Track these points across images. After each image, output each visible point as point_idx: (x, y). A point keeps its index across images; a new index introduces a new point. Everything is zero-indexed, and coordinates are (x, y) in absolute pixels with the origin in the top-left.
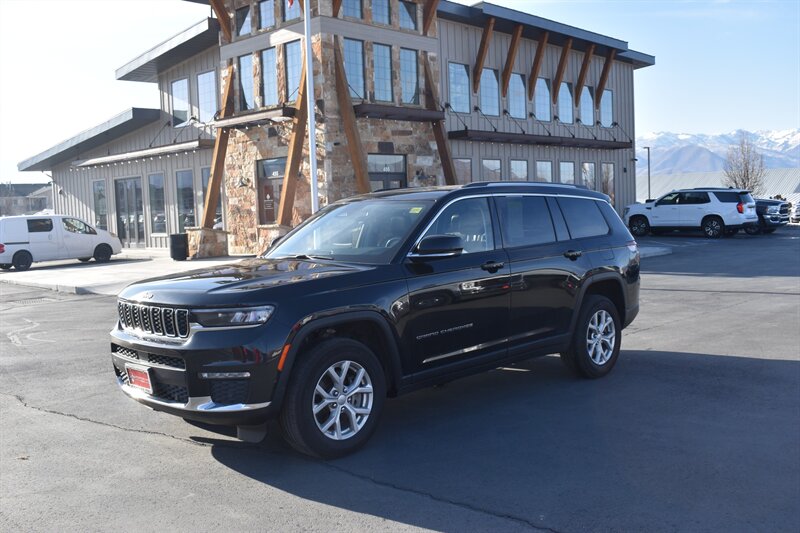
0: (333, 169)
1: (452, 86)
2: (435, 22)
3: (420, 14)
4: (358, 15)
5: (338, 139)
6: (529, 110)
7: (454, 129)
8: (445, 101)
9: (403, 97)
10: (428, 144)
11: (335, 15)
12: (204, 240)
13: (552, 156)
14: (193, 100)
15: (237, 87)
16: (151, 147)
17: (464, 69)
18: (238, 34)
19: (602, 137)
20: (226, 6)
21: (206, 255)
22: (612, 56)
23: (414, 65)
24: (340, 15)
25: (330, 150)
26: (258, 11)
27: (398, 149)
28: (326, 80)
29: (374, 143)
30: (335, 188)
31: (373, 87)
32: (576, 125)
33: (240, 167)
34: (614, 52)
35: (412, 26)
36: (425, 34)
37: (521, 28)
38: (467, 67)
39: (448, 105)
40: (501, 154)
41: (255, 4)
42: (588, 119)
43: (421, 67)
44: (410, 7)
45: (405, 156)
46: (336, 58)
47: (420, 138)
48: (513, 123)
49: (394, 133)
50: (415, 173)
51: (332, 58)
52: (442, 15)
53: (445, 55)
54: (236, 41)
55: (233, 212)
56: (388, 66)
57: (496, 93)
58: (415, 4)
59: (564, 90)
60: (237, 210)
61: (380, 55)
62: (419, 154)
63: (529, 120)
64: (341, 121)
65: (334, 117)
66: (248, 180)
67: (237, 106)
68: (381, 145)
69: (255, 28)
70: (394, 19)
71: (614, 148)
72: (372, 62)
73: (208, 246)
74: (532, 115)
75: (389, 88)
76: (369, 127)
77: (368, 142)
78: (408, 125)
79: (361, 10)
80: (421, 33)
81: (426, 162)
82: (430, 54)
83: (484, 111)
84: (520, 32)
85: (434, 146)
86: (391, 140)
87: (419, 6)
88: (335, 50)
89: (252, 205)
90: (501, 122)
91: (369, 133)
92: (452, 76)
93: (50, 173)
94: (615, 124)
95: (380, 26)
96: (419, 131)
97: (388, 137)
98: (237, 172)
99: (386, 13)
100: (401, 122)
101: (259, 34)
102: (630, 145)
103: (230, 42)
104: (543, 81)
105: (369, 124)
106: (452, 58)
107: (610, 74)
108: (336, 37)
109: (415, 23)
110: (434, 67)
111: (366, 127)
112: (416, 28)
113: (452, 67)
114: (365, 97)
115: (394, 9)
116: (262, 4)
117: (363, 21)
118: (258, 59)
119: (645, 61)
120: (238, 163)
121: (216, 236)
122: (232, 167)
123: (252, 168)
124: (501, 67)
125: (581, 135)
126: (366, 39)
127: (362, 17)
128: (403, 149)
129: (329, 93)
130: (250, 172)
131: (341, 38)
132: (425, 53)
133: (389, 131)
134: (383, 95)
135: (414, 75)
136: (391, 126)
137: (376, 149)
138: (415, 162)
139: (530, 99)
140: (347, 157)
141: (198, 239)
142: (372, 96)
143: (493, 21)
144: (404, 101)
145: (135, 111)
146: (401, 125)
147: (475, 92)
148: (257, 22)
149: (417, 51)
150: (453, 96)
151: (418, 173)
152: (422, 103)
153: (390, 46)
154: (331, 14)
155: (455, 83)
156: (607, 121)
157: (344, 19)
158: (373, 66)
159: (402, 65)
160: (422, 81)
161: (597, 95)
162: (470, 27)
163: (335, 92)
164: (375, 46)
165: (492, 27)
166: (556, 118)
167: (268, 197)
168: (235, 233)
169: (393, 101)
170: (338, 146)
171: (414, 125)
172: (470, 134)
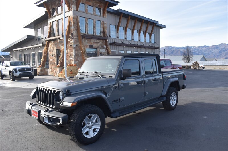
0: (76, 52)
1: (111, 31)
2: (106, 13)
3: (102, 11)
5: (77, 44)
6: (132, 38)
7: (111, 42)
8: (109, 35)
9: (96, 33)
10: (103, 46)
11: (77, 10)
12: (41, 71)
13: (138, 50)
14: (42, 32)
15: (52, 30)
16: (31, 46)
17: (114, 27)
18: (53, 15)
19: (152, 45)
20: (50, 8)
21: (42, 75)
22: (155, 25)
23: (100, 25)
24: (78, 10)
25: (75, 47)
26: (57, 9)
27: (95, 47)
28: (74, 28)
29: (88, 45)
30: (76, 57)
31: (88, 30)
32: (145, 42)
33: (52, 51)
34: (155, 24)
36: (103, 17)
37: (130, 16)
38: (115, 26)
40: (125, 49)
41: (57, 7)
42: (148, 41)
43: (102, 25)
45: (97, 49)
47: (101, 44)
48: (128, 41)
49: (94, 43)
50: (99, 54)
51: (76, 22)
52: (108, 12)
53: (109, 23)
56: (93, 25)
57: (123, 34)
58: (100, 9)
59: (142, 33)
60: (52, 63)
61: (90, 22)
62: (101, 48)
63: (132, 41)
64: (78, 39)
65: (76, 38)
66: (54, 55)
67: (52, 35)
68: (90, 46)
69: (57, 14)
70: (94, 12)
71: (155, 49)
72: (88, 23)
73: (43, 72)
74: (133, 39)
75: (93, 31)
76: (86, 41)
77: (86, 45)
78: (97, 41)
79: (85, 9)
80: (102, 16)
81: (103, 51)
82: (104, 22)
83: (120, 38)
84: (130, 18)
85: (105, 46)
86: (93, 45)
87: (102, 9)
88: (77, 20)
89: (55, 61)
90: (124, 41)
91: (86, 43)
92: (111, 28)
93: (9, 52)
94: (155, 42)
95: (90, 14)
96: (101, 42)
97: (92, 44)
99: (92, 11)
100: (95, 40)
101: (58, 15)
102: (159, 48)
103: (51, 18)
104: (136, 31)
105: (86, 40)
106: (111, 24)
107: (154, 29)
108: (77, 16)
110: (105, 26)
111: (85, 41)
112: (101, 15)
113: (111, 26)
114: (86, 33)
115: (94, 9)
116: (59, 8)
117: (85, 12)
118: (57, 22)
119: (163, 27)
120: (52, 50)
121: (45, 70)
122: (50, 51)
124: (125, 26)
125: (146, 45)
126: (86, 17)
127: (85, 11)
128: (96, 47)
129: (75, 31)
130: (55, 52)
131: (79, 17)
132: (103, 22)
133: (92, 42)
134: (91, 32)
135: (100, 27)
136: (93, 41)
137: (88, 47)
138: (100, 51)
139: (133, 35)
140: (79, 49)
142: (88, 33)
143: (122, 14)
145: (28, 36)
146: (96, 41)
147: (118, 33)
148: (57, 12)
149: (101, 21)
150: (111, 34)
151: (100, 54)
152: (102, 35)
153: (93, 19)
154: (76, 10)
155: (112, 30)
156: (153, 42)
157: (80, 12)
158: (88, 24)
159: (96, 25)
160: (102, 29)
161: (150, 35)
162: (116, 16)
163: (76, 31)
164: (89, 19)
165: (122, 16)
166: (139, 40)
168: (51, 69)
169: (94, 34)
170: (77, 46)
171: (99, 41)
172: (115, 44)
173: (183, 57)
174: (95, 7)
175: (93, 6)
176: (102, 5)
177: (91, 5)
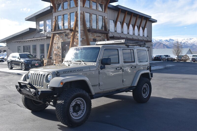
0: (82, 45)
1: (110, 25)
2: (107, 9)
3: (103, 7)
4: (89, 7)
5: (83, 37)
7: (111, 36)
10: (105, 39)
11: (83, 6)
12: (48, 62)
14: (45, 25)
15: (57, 23)
16: (33, 38)
17: (113, 21)
18: (58, 10)
19: (145, 39)
20: (55, 3)
22: (148, 20)
24: (85, 7)
25: (81, 40)
26: (63, 5)
27: (98, 40)
28: (81, 23)
29: (92, 39)
31: (92, 25)
32: (138, 36)
33: (57, 44)
35: (102, 10)
36: (105, 12)
37: (127, 12)
39: (109, 30)
41: (63, 3)
42: (141, 35)
43: (103, 20)
44: (101, 5)
46: (83, 17)
47: (103, 38)
48: (124, 35)
49: (97, 36)
51: (82, 17)
52: (109, 8)
53: (109, 18)
54: (57, 12)
55: (55, 55)
56: (96, 20)
57: (120, 28)
58: (102, 5)
59: (136, 27)
60: (56, 54)
61: (94, 17)
63: (128, 34)
64: (84, 33)
65: (82, 32)
66: (59, 47)
67: (57, 28)
69: (62, 9)
70: (97, 8)
72: (92, 18)
75: (96, 25)
77: (90, 39)
78: (100, 35)
79: (90, 6)
80: (104, 12)
82: (106, 17)
83: (118, 32)
84: (127, 13)
86: (96, 38)
87: (103, 5)
88: (83, 15)
89: (60, 53)
90: (121, 35)
91: (91, 36)
92: (110, 23)
93: (6, 43)
94: (147, 36)
95: (94, 10)
98: (56, 45)
102: (151, 41)
103: (56, 12)
104: (131, 25)
106: (110, 18)
107: (147, 25)
108: (83, 12)
109: (102, 9)
110: (106, 20)
111: (90, 34)
112: (102, 11)
113: (110, 21)
114: (90, 27)
115: (97, 6)
116: (64, 3)
117: (90, 8)
118: (63, 17)
119: (155, 21)
120: (56, 43)
121: (51, 61)
122: (55, 44)
123: (60, 44)
124: (122, 21)
125: (140, 38)
126: (91, 13)
127: (90, 7)
129: (81, 26)
130: (60, 45)
131: (85, 12)
132: (104, 17)
133: (95, 36)
134: (94, 27)
135: (102, 22)
136: (96, 35)
137: (92, 40)
139: (128, 29)
140: (85, 42)
141: (46, 61)
142: (92, 27)
143: (121, 10)
144: (99, 29)
145: (30, 28)
146: (98, 35)
147: (116, 27)
148: (63, 7)
149: (102, 16)
150: (110, 28)
152: (103, 29)
153: (96, 15)
154: (82, 6)
155: (111, 25)
156: (146, 35)
159: (99, 20)
160: (104, 24)
161: (143, 29)
162: (115, 11)
163: (83, 26)
164: (93, 15)
165: (120, 11)
166: (134, 34)
167: (64, 51)
168: (55, 60)
169: (96, 28)
170: (83, 39)
171: (101, 35)
172: (114, 37)
173: (174, 50)
174: (98, 3)
175: (96, 3)
176: (104, 1)
177: (95, 2)
